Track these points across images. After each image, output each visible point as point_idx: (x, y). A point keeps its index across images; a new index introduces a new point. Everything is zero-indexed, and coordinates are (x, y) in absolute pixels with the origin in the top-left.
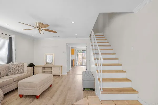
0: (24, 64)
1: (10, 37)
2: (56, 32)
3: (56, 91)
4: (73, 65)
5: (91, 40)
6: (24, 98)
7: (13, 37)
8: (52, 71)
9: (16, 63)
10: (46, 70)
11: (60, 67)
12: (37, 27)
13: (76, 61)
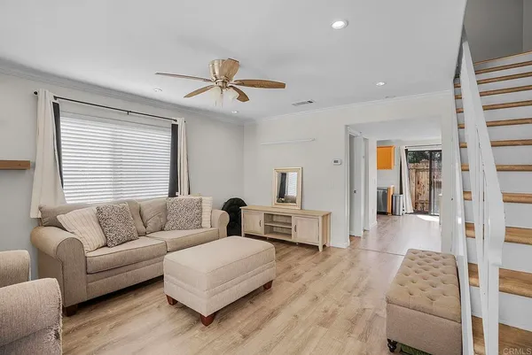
0: (201, 201)
1: (174, 123)
2: (282, 86)
3: (273, 314)
4: (389, 210)
5: (458, 97)
6: (176, 311)
7: (180, 122)
8: (293, 227)
9: (190, 197)
10: (277, 222)
11: (320, 219)
12: (216, 77)
13: (401, 193)
